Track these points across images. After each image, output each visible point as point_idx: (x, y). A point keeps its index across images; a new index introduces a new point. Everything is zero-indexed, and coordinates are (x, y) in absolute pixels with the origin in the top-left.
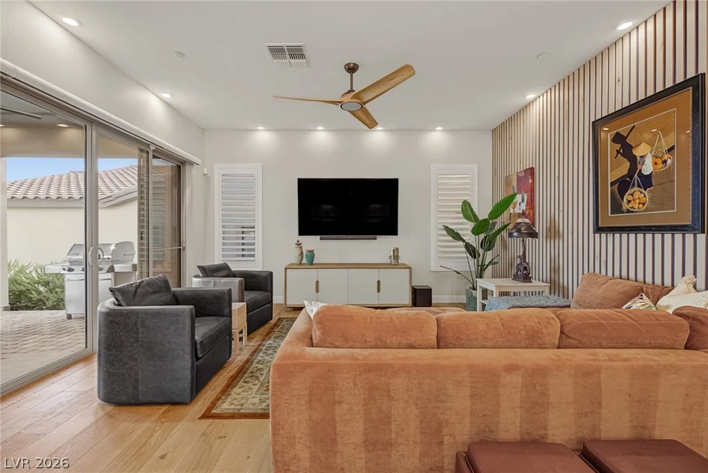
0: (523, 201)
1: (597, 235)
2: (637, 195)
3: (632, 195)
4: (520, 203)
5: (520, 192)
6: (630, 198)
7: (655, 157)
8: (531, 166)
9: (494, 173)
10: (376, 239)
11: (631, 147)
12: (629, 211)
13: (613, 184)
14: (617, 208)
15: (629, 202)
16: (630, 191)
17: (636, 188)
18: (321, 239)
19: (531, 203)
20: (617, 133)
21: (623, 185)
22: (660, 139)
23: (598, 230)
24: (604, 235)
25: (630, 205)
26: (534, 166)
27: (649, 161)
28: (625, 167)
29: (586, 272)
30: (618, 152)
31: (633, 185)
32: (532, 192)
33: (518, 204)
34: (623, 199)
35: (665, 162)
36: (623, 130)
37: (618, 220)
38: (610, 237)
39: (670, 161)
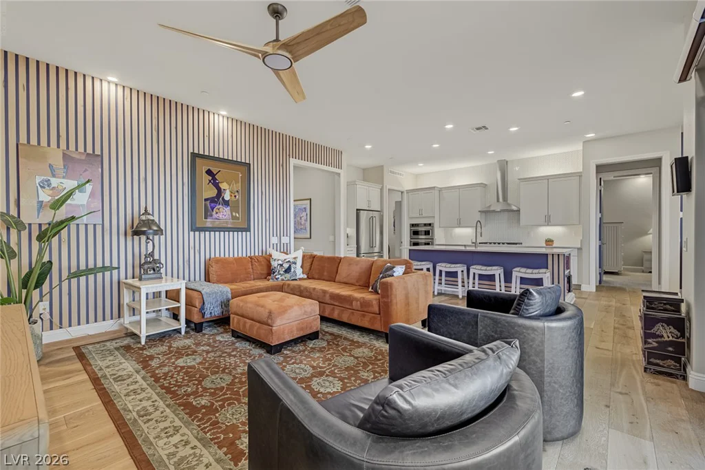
2: (221, 210)
3: (219, 209)
6: (217, 211)
7: (231, 192)
11: (218, 182)
12: (216, 219)
13: (205, 200)
15: (217, 213)
16: (217, 207)
17: (221, 206)
20: (209, 169)
21: (213, 202)
22: (233, 184)
23: (194, 228)
24: (197, 233)
25: (217, 215)
27: (228, 192)
28: (214, 192)
30: (210, 181)
31: (219, 204)
34: (212, 211)
35: (235, 196)
36: (214, 170)
37: (209, 223)
38: (202, 234)
39: (237, 197)
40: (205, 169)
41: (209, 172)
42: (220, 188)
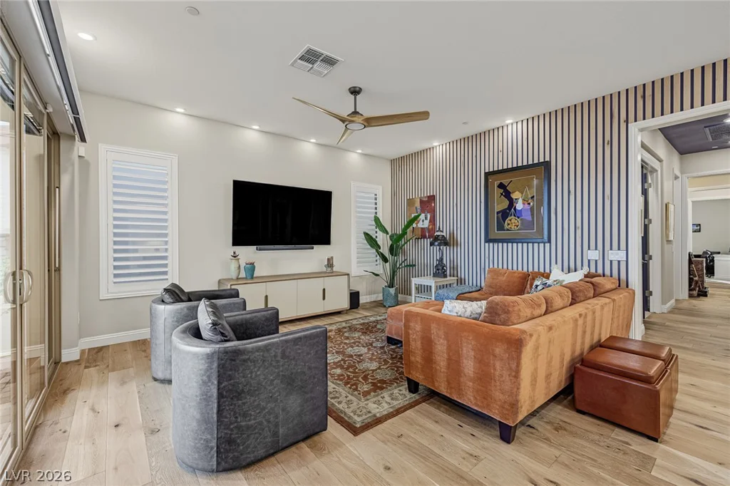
0: (426, 218)
1: (487, 244)
2: (513, 221)
3: (510, 220)
4: (423, 221)
5: (423, 211)
6: (509, 222)
7: (524, 200)
8: (432, 194)
9: (394, 194)
10: (313, 248)
11: (510, 193)
12: (508, 230)
13: (498, 213)
14: (501, 228)
15: (509, 224)
16: (509, 218)
17: (513, 217)
18: (257, 249)
19: (433, 221)
20: (501, 183)
21: (504, 214)
22: (526, 191)
23: (488, 240)
24: (491, 244)
25: (509, 226)
26: (435, 194)
27: (520, 201)
28: (506, 203)
29: (491, 266)
30: (502, 194)
31: (511, 215)
32: (433, 212)
33: (421, 221)
34: (504, 222)
35: (529, 204)
36: (505, 182)
37: (501, 235)
38: (496, 245)
39: (531, 204)
40: (496, 183)
41: (501, 186)
42: (512, 199)
